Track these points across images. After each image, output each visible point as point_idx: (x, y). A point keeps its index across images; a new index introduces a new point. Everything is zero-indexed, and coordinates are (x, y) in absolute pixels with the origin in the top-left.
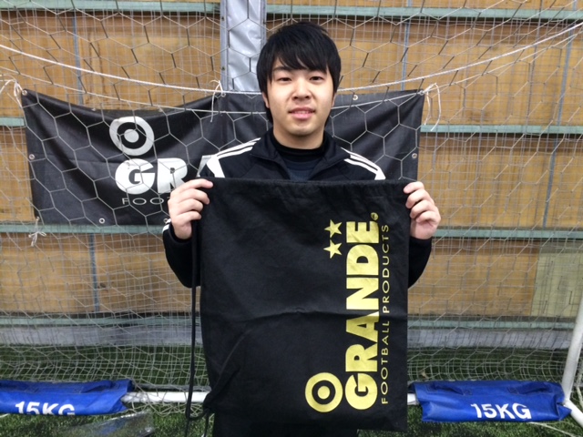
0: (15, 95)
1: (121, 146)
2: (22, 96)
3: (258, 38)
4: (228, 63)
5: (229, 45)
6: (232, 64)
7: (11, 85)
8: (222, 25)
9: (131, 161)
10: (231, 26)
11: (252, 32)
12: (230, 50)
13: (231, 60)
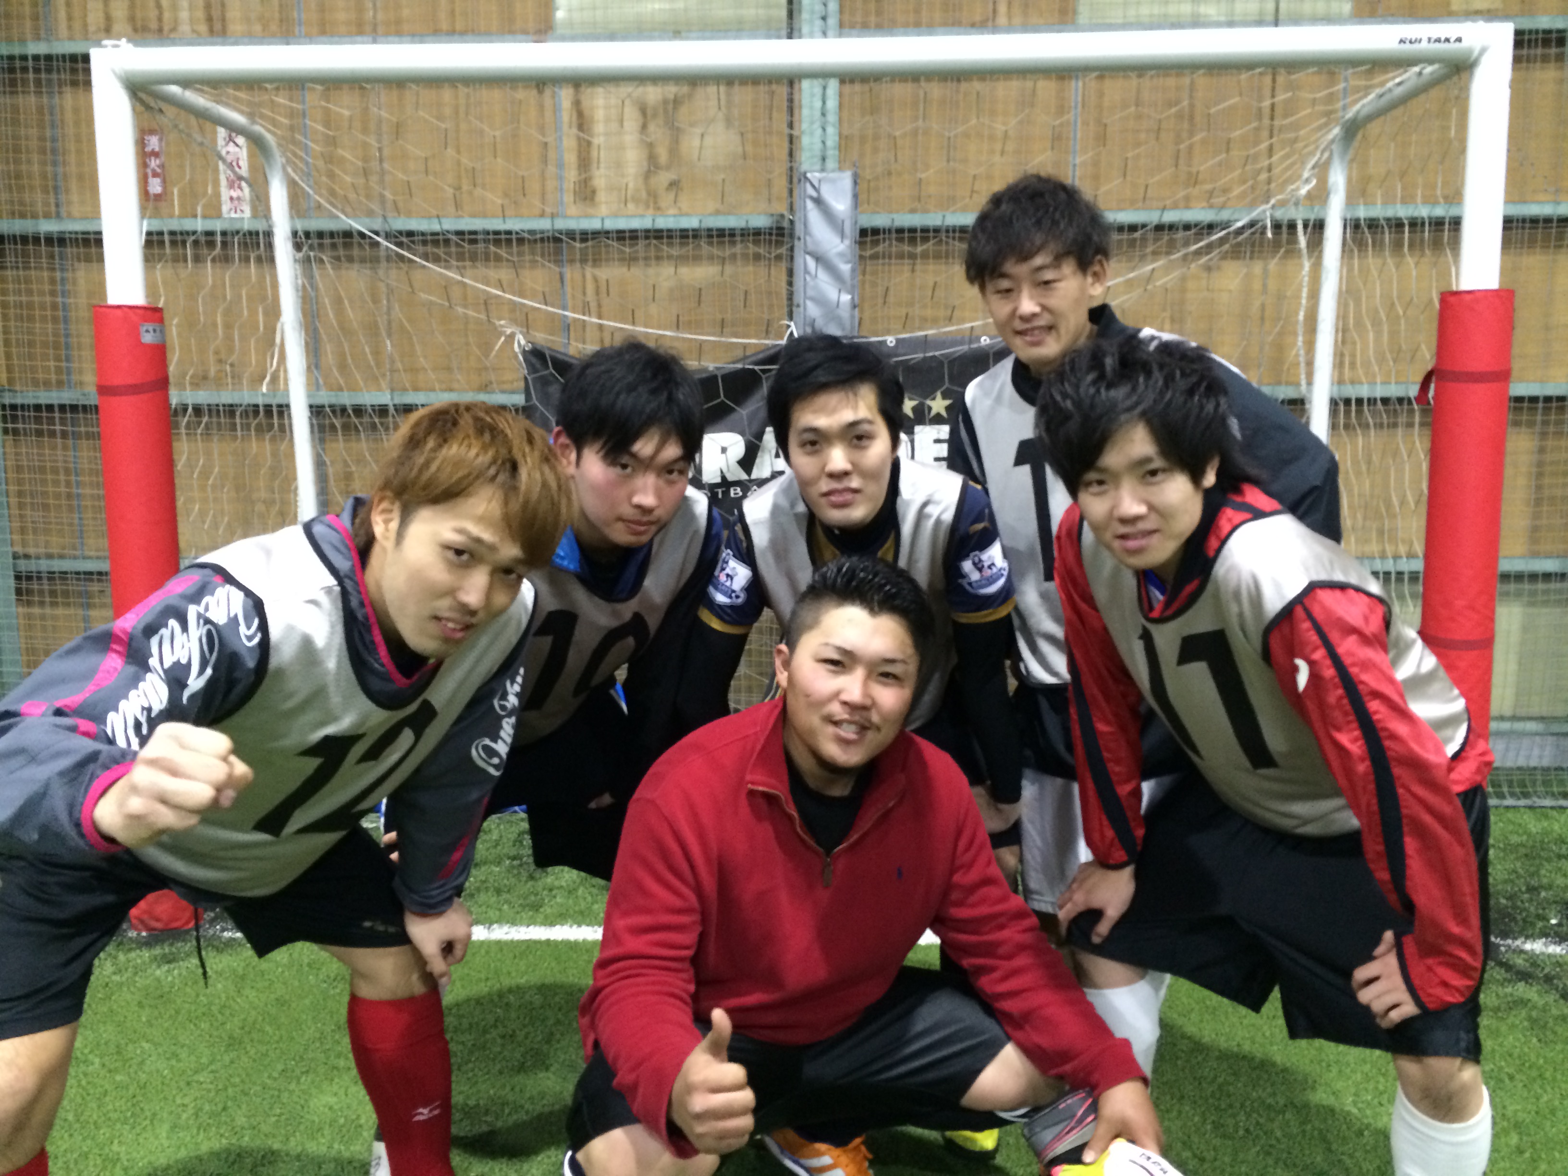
0: (516, 350)
2: (524, 353)
3: (847, 262)
4: (805, 297)
5: (806, 271)
6: (812, 299)
7: (512, 336)
8: (799, 246)
10: (810, 247)
11: (841, 255)
12: (808, 278)
13: (810, 293)
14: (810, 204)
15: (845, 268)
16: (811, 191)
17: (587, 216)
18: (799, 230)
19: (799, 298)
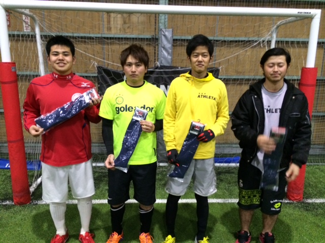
2: (97, 67)
5: (162, 51)
6: (163, 57)
7: (94, 63)
8: (160, 45)
10: (163, 46)
11: (169, 48)
14: (163, 37)
15: (170, 51)
16: (163, 33)
17: (110, 34)
18: (160, 42)
19: (160, 57)
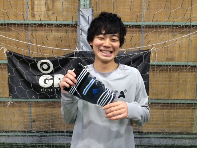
0: (4, 52)
1: (41, 70)
2: (7, 53)
7: (3, 49)
8: (78, 27)
9: (45, 76)
10: (81, 28)
12: (81, 36)
13: (81, 40)
14: (81, 17)
16: (81, 14)
17: (34, 20)
